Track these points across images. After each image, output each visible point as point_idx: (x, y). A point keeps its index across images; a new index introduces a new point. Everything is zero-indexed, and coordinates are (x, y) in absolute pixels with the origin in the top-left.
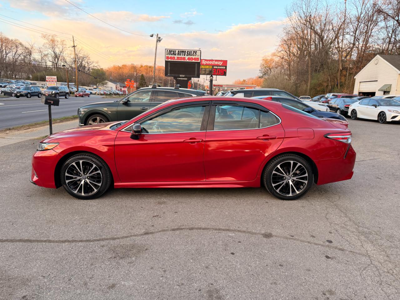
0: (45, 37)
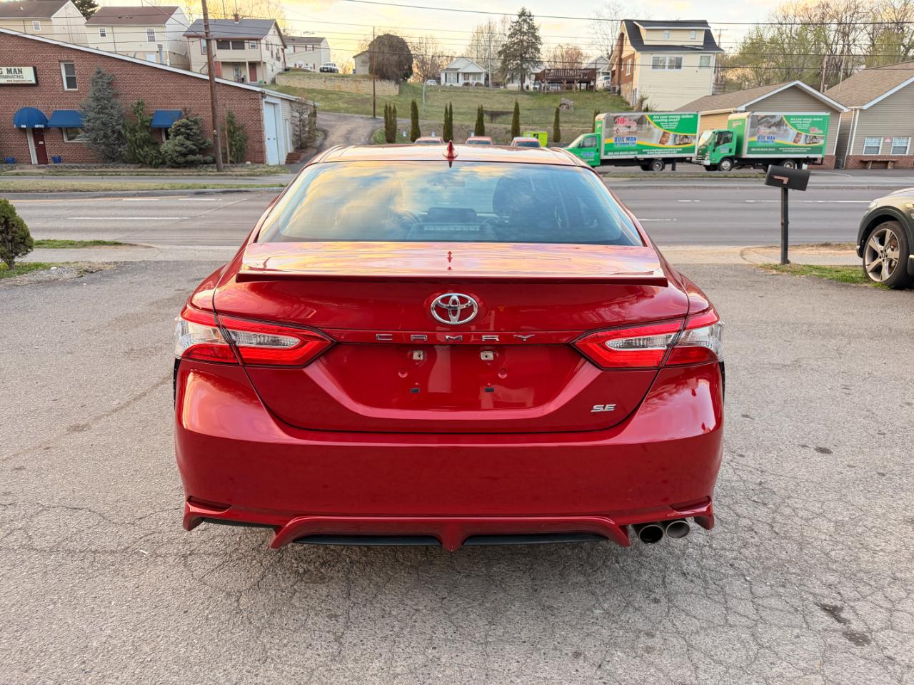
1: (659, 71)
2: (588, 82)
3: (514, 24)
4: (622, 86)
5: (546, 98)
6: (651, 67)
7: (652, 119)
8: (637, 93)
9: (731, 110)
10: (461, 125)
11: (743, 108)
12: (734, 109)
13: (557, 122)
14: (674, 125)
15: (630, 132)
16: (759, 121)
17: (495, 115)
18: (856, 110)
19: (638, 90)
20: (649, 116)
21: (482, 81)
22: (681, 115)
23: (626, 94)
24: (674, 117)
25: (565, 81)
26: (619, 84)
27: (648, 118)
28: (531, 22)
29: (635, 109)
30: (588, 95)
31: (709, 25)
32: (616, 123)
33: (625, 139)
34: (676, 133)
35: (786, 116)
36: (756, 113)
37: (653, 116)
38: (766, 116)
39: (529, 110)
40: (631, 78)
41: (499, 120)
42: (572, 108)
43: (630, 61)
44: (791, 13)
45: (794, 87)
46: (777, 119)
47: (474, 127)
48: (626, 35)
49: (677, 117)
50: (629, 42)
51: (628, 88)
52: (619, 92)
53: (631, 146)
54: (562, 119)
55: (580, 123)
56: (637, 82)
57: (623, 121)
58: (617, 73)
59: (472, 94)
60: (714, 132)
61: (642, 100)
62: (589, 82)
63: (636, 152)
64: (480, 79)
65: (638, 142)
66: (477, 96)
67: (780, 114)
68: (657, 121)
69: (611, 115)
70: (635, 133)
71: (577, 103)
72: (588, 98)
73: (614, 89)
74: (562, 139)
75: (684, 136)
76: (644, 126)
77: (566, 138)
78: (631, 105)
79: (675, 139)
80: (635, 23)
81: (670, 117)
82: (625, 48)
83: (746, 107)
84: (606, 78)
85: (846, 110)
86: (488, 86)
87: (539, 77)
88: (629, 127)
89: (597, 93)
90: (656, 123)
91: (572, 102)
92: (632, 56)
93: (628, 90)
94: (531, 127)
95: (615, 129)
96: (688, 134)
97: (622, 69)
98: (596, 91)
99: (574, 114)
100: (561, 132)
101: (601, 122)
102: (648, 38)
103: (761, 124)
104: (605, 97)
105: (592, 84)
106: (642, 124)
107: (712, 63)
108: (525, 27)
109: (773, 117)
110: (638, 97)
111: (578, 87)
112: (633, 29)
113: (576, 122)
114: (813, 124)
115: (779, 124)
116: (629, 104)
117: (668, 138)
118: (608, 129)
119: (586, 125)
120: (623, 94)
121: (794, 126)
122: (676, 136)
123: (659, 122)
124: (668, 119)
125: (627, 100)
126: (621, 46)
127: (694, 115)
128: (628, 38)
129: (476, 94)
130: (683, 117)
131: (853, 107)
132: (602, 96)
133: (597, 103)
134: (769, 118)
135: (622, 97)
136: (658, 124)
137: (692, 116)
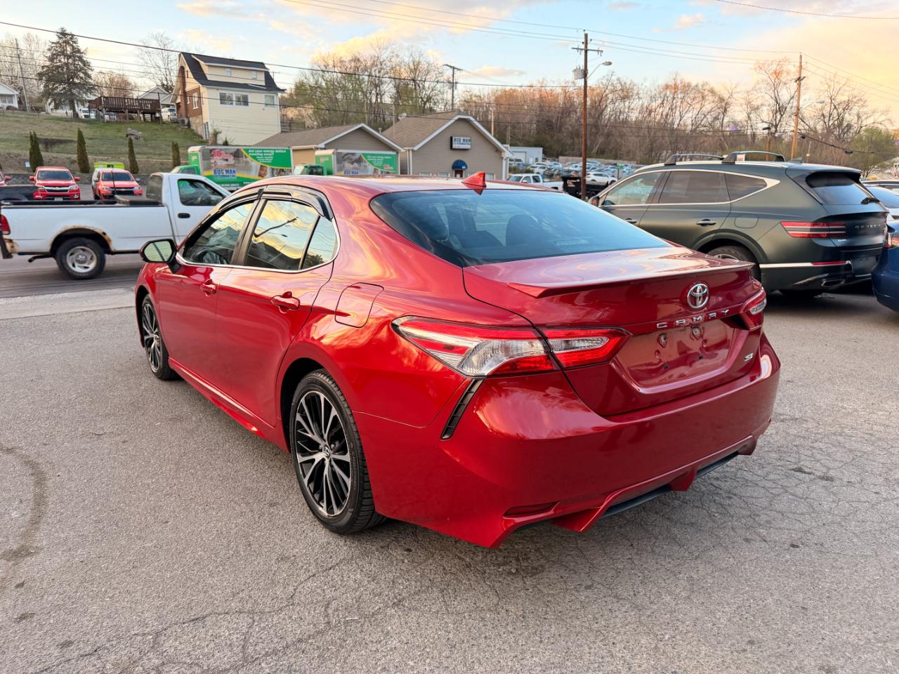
0: (761, 69)
1: (227, 107)
2: (152, 113)
3: (53, 45)
4: (190, 119)
5: (107, 127)
6: (219, 101)
7: (248, 153)
8: (209, 127)
9: (313, 146)
10: (9, 154)
11: (322, 145)
12: (316, 146)
13: (132, 153)
14: (270, 160)
15: (228, 165)
16: (343, 157)
17: (50, 143)
18: (409, 150)
19: (209, 124)
20: (245, 150)
21: (16, 105)
22: (275, 150)
23: (196, 127)
24: (268, 151)
25: (127, 111)
26: (188, 118)
27: (243, 151)
28: (74, 45)
29: (210, 142)
30: (155, 126)
31: (266, 66)
32: (212, 156)
33: (225, 172)
34: (273, 167)
35: (363, 154)
36: (339, 151)
37: (248, 150)
38: (348, 154)
39: (91, 139)
40: (200, 112)
41: (55, 148)
42: (142, 139)
43: (196, 94)
44: (331, 63)
45: (361, 129)
46: (357, 157)
47: (29, 156)
48: (187, 68)
49: (271, 151)
50: (190, 74)
51: (198, 121)
52: (189, 125)
53: (231, 178)
54: (136, 150)
55: (155, 154)
56: (207, 116)
57: (219, 154)
58: (183, 106)
59: (11, 119)
60: (306, 167)
61: (216, 134)
62: (155, 113)
63: (238, 185)
64: (11, 102)
65: (237, 175)
66: (18, 121)
67: (359, 152)
68: (253, 154)
69: (207, 147)
70: (233, 165)
71: (146, 135)
72: (157, 130)
73: (183, 121)
74: (140, 171)
75: (281, 170)
76: (241, 159)
77: (144, 170)
78: (204, 139)
79: (273, 173)
80: (193, 56)
81: (265, 151)
82: (187, 80)
83: (325, 145)
84: (171, 110)
85: (402, 150)
86: (24, 110)
87: (94, 105)
88: (227, 160)
89: (165, 125)
90: (252, 157)
91: (140, 133)
92: (198, 90)
93: (198, 123)
94: (100, 157)
95: (212, 161)
96: (284, 168)
97: (188, 103)
98: (163, 123)
99: (146, 146)
100: (138, 163)
101: (196, 154)
102: (211, 73)
103: (344, 160)
104: (175, 129)
105: (158, 115)
106: (238, 157)
107: (277, 102)
108: (69, 49)
109: (353, 154)
110: (211, 131)
111: (142, 119)
112: (194, 63)
113: (151, 154)
114: (385, 161)
115: (359, 160)
116: (202, 138)
117: (266, 171)
118: (206, 162)
119: (163, 157)
120: (193, 127)
121: (371, 162)
122: (273, 169)
123: (255, 156)
124: (263, 153)
125: (200, 133)
126: (183, 78)
127: (286, 150)
128: (189, 70)
129: (16, 119)
130: (277, 151)
131: (407, 148)
132: (171, 128)
133: (168, 135)
134: (350, 156)
135: (193, 130)
136: (254, 157)
137: (285, 151)
